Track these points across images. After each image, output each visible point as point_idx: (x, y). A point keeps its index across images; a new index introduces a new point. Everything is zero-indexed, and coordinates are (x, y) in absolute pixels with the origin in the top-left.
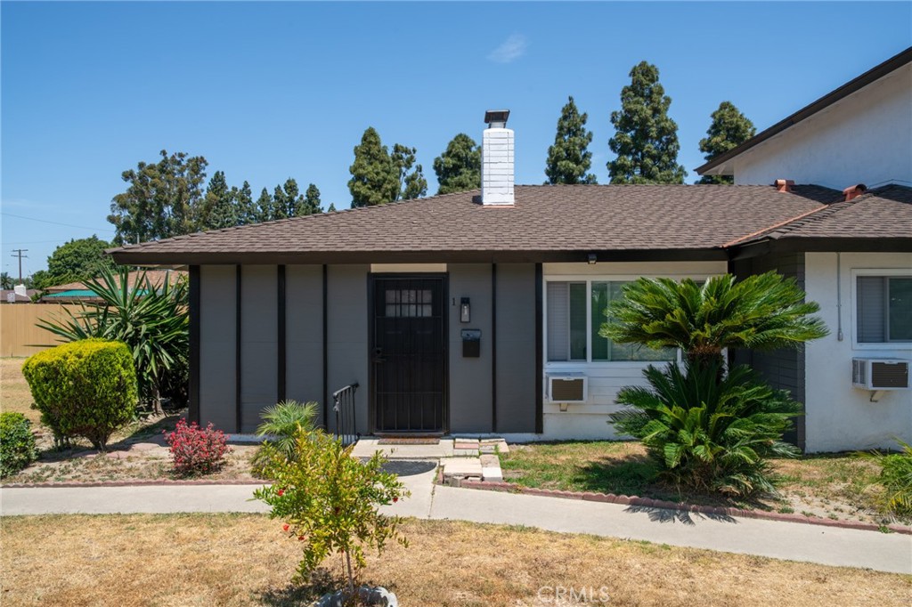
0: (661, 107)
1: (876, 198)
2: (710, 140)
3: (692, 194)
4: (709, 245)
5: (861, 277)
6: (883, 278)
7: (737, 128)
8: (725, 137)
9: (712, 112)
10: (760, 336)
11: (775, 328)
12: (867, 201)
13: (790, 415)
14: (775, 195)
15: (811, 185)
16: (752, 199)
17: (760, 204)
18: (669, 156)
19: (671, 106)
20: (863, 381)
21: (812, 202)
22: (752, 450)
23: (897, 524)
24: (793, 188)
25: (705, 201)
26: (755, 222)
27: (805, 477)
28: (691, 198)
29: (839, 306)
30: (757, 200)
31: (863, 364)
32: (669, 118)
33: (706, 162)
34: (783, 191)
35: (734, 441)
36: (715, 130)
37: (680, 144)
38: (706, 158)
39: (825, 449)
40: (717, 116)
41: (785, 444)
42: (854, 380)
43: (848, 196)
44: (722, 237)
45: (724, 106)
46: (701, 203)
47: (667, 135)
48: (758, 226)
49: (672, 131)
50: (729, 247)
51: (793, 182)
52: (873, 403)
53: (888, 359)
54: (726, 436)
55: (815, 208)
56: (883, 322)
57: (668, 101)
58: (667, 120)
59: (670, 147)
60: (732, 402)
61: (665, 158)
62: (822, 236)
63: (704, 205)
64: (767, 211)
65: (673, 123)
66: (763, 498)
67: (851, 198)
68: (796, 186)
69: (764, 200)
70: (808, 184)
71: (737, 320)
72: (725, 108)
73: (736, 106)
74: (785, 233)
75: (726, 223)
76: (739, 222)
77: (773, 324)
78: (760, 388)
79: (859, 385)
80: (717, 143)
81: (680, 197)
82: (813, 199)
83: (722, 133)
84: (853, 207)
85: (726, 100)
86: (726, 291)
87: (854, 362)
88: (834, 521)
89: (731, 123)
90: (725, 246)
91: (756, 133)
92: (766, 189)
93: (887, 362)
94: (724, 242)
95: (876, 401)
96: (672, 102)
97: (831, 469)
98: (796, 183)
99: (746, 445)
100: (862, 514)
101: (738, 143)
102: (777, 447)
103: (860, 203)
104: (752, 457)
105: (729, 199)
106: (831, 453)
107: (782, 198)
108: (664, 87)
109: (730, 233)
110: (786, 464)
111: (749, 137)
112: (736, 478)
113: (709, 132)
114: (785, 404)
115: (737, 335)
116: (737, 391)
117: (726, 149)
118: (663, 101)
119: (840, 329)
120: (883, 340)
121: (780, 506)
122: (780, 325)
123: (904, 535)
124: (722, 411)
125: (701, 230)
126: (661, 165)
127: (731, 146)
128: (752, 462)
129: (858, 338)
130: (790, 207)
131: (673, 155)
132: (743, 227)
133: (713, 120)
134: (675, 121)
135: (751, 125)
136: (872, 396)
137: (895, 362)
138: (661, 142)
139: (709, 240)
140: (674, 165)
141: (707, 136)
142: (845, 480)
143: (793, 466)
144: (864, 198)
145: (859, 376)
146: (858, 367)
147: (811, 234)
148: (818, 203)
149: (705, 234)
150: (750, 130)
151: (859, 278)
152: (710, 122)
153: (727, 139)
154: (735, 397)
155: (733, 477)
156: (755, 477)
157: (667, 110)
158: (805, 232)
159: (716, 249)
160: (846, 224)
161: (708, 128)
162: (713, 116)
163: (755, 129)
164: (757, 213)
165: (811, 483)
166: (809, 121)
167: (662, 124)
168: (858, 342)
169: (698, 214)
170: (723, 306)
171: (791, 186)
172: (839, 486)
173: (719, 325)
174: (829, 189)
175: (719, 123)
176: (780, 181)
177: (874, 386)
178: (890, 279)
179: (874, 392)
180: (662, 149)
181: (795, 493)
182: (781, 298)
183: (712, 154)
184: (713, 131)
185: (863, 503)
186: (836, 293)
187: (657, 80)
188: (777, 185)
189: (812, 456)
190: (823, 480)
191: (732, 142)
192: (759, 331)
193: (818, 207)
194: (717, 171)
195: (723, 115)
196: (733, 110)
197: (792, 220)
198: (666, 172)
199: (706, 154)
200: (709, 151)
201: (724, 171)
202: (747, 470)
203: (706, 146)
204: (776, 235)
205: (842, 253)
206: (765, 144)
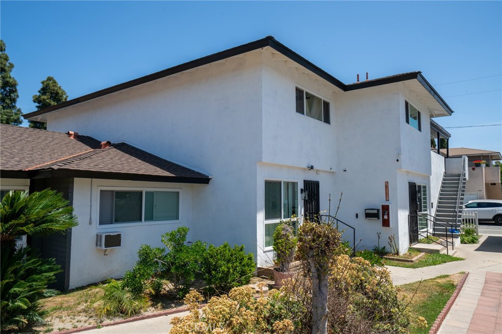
0: (6, 68)
1: (115, 149)
2: (39, 97)
3: (14, 132)
4: (16, 169)
5: (103, 191)
6: (112, 191)
7: (57, 93)
8: (49, 97)
9: (42, 80)
10: (38, 228)
11: (48, 223)
12: (110, 150)
13: (54, 272)
14: (67, 139)
15: (88, 137)
16: (53, 141)
17: (57, 144)
18: (11, 100)
19: (14, 70)
20: (101, 246)
21: (86, 146)
22: (27, 300)
23: (107, 321)
24: (78, 137)
25: (22, 138)
26: (50, 155)
27: (65, 305)
28: (13, 135)
29: (91, 206)
30: (56, 141)
31: (101, 236)
32: (12, 77)
33: (36, 109)
34: (72, 138)
35: (15, 296)
36: (44, 91)
37: (19, 94)
38: (37, 107)
39: (80, 285)
40: (45, 84)
41: (50, 290)
42: (97, 245)
43: (103, 146)
44: (27, 163)
45: (49, 79)
46: (19, 139)
47: (10, 87)
48: (52, 158)
49: (14, 85)
50: (29, 171)
51: (77, 133)
52: (106, 256)
53: (112, 232)
54: (9, 294)
55: (87, 150)
56: (112, 213)
57: (12, 66)
58: (10, 78)
59: (12, 95)
60: (15, 272)
61: (8, 101)
62: (81, 169)
63: (21, 140)
64: (59, 149)
65: (15, 81)
66: (36, 326)
67: (104, 148)
68: (80, 136)
69: (59, 142)
70: (86, 135)
71: (22, 220)
72: (50, 80)
73: (57, 81)
74: (61, 166)
75: (32, 154)
76: (41, 155)
77: (47, 220)
78: (35, 260)
79: (99, 247)
80: (44, 100)
81: (5, 133)
82: (87, 145)
83: (48, 94)
84: (102, 154)
85: (51, 76)
86: (18, 201)
87: (97, 235)
88: (75, 329)
89: (54, 90)
90: (27, 170)
91: (68, 100)
92: (63, 135)
93: (112, 234)
94: (27, 168)
95: (107, 255)
96: (15, 67)
97: (81, 297)
98: (79, 134)
99: (24, 297)
100: (91, 320)
101: (57, 103)
102: (46, 293)
103: (106, 152)
104: (26, 304)
105: (38, 139)
106: (83, 287)
107: (70, 142)
108: (9, 56)
109: (33, 161)
110: (56, 299)
111: (64, 100)
112: (17, 319)
113: (39, 92)
114: (52, 266)
115: (22, 228)
116: (19, 264)
117: (50, 104)
118: (8, 65)
119: (91, 218)
120: (112, 223)
121: (45, 329)
122: (51, 221)
123: (108, 327)
124: (7, 279)
125: (13, 158)
126: (4, 105)
127: (53, 103)
128: (26, 307)
129: (100, 222)
130: (74, 147)
131: (14, 100)
132: (42, 158)
133: (42, 85)
134: (16, 79)
135: (65, 94)
136: (105, 252)
137: (116, 234)
138: (5, 90)
139: (16, 165)
140: (14, 107)
141: (38, 94)
142: (86, 301)
143: (60, 299)
144: (109, 149)
145: (99, 243)
146: (99, 237)
147: (76, 168)
148: (89, 148)
149: (16, 161)
150: (65, 96)
151: (101, 191)
152: (41, 86)
153: (50, 98)
154: (17, 268)
155: (15, 319)
156: (30, 315)
157: (11, 71)
158: (73, 167)
159: (20, 171)
160: (95, 163)
161: (39, 89)
162: (43, 83)
163: (67, 96)
164: (54, 150)
165: (69, 308)
166: (88, 102)
167: (8, 79)
168: (100, 224)
169: (14, 146)
170: (15, 210)
171: (76, 136)
172: (83, 306)
173: (10, 223)
174: (96, 140)
175: (46, 87)
176: (71, 132)
177: (105, 247)
178: (116, 192)
179: (106, 250)
180: (6, 95)
181: (57, 317)
182: (52, 205)
183: (40, 105)
184: (42, 92)
185: (93, 314)
186: (89, 199)
187: (4, 51)
188: (68, 133)
189: (73, 290)
190: (74, 305)
191: (54, 101)
192: (36, 226)
193: (87, 149)
194: (37, 119)
195: (49, 84)
196: (55, 82)
197: (72, 156)
198: (8, 110)
199: (37, 104)
200: (39, 102)
201: (40, 120)
202: (24, 312)
203: (37, 100)
204: (55, 167)
205: (93, 179)
206: (65, 109)
